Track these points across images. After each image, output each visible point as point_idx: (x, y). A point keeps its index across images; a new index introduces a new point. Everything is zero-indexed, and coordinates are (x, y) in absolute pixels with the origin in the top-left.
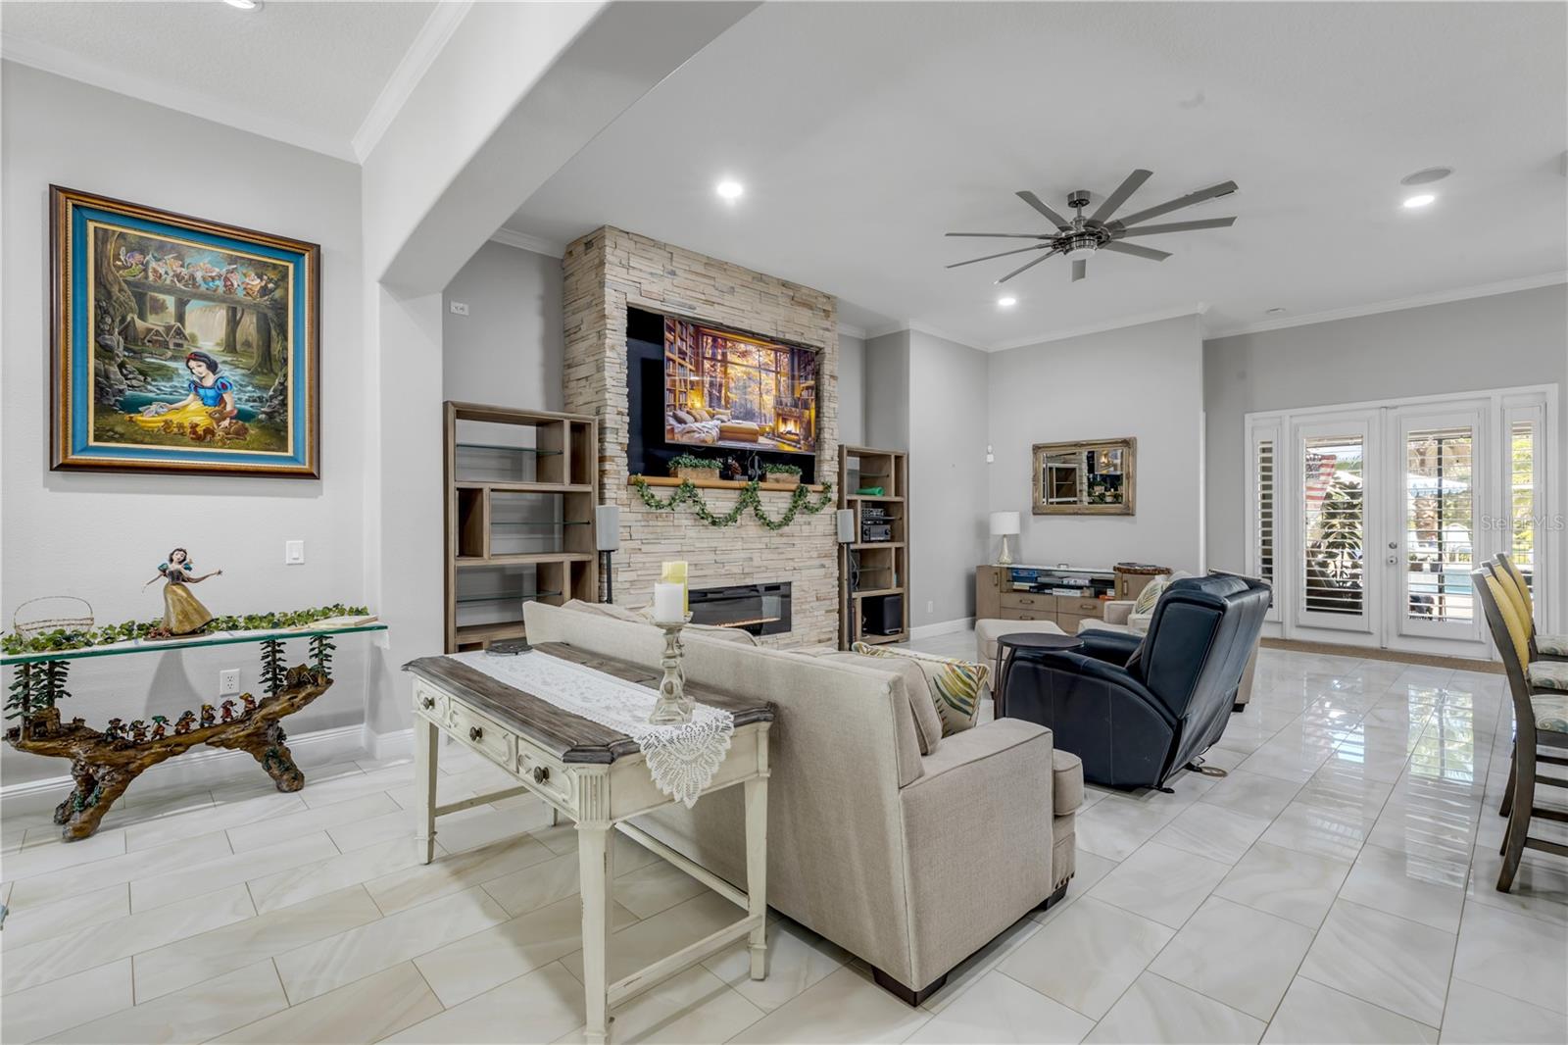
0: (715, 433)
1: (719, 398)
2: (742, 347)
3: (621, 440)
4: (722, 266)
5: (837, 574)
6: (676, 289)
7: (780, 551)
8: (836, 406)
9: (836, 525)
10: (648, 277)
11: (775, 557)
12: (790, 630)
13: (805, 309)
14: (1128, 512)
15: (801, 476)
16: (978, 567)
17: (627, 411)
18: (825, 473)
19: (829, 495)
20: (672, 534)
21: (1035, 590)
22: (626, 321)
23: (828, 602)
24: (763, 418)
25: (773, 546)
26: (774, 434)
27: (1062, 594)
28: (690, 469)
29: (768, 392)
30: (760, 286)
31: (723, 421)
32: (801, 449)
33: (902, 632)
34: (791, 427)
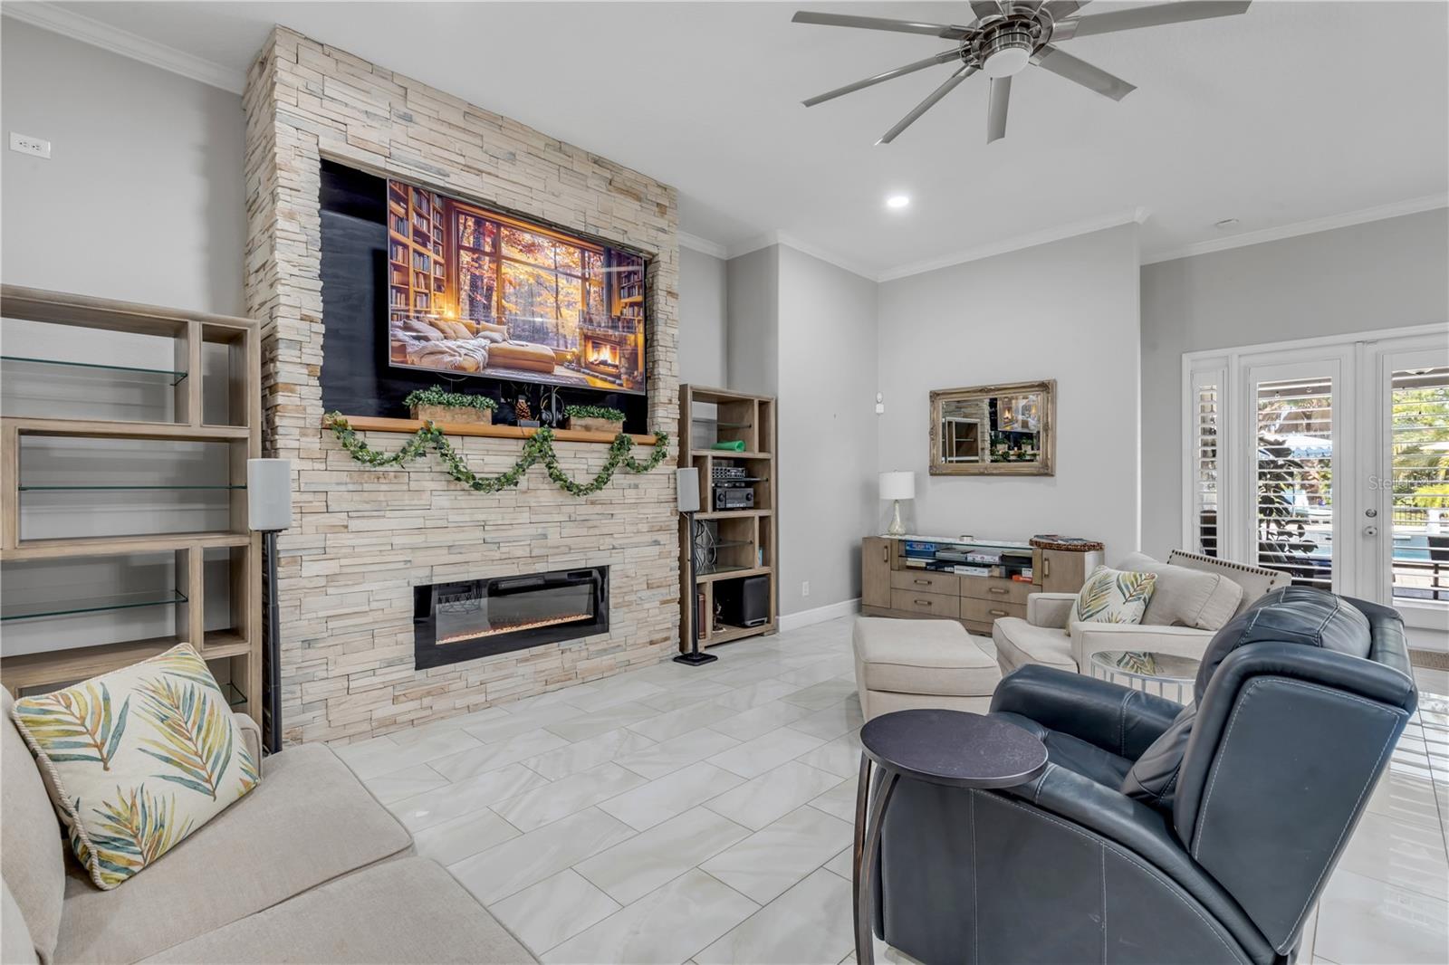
0: (480, 356)
1: (487, 307)
2: (527, 238)
3: (306, 359)
4: (497, 122)
5: (677, 552)
6: (412, 143)
7: (590, 524)
8: (676, 332)
9: (676, 488)
10: (363, 117)
11: (584, 532)
12: (608, 631)
13: (629, 199)
14: (1047, 472)
15: (624, 422)
16: (865, 539)
17: (321, 316)
18: (660, 420)
19: (664, 449)
20: (407, 502)
21: (933, 568)
22: (318, 178)
23: (664, 591)
24: (561, 342)
25: (578, 518)
26: (579, 363)
27: (968, 573)
28: (440, 408)
29: (569, 305)
30: (558, 158)
31: (493, 341)
32: (625, 387)
33: (768, 622)
34: (605, 354)
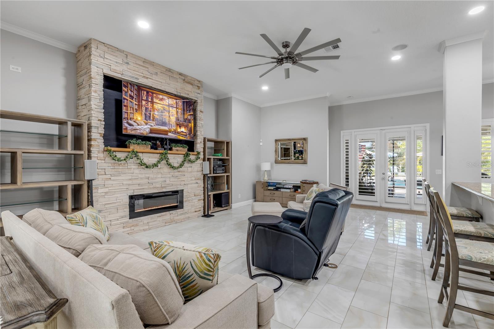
0: (148, 130)
1: (150, 117)
2: (161, 97)
3: (99, 132)
4: (152, 64)
5: (203, 186)
6: (129, 71)
7: (178, 178)
8: (203, 122)
9: (202, 167)
10: (115, 63)
11: (176, 180)
12: (183, 208)
13: (189, 85)
14: (305, 163)
15: (188, 149)
16: (257, 182)
17: (103, 119)
18: (198, 148)
19: (199, 156)
20: (127, 172)
21: (275, 190)
22: (103, 81)
23: (199, 197)
24: (170, 126)
25: (175, 176)
26: (175, 132)
27: (284, 191)
28: (136, 145)
29: (172, 115)
30: (170, 74)
31: (151, 126)
32: (188, 138)
33: (229, 206)
34: (183, 129)
